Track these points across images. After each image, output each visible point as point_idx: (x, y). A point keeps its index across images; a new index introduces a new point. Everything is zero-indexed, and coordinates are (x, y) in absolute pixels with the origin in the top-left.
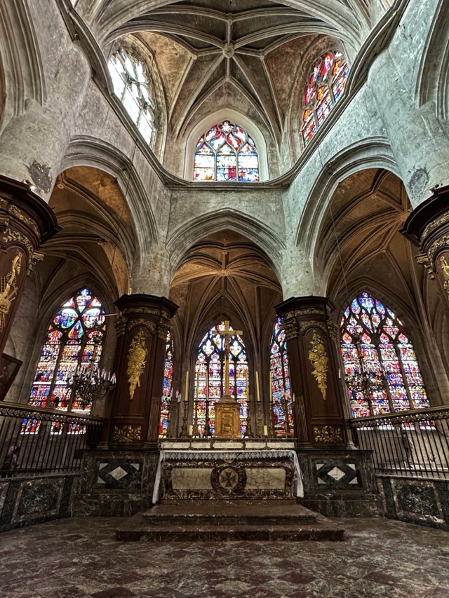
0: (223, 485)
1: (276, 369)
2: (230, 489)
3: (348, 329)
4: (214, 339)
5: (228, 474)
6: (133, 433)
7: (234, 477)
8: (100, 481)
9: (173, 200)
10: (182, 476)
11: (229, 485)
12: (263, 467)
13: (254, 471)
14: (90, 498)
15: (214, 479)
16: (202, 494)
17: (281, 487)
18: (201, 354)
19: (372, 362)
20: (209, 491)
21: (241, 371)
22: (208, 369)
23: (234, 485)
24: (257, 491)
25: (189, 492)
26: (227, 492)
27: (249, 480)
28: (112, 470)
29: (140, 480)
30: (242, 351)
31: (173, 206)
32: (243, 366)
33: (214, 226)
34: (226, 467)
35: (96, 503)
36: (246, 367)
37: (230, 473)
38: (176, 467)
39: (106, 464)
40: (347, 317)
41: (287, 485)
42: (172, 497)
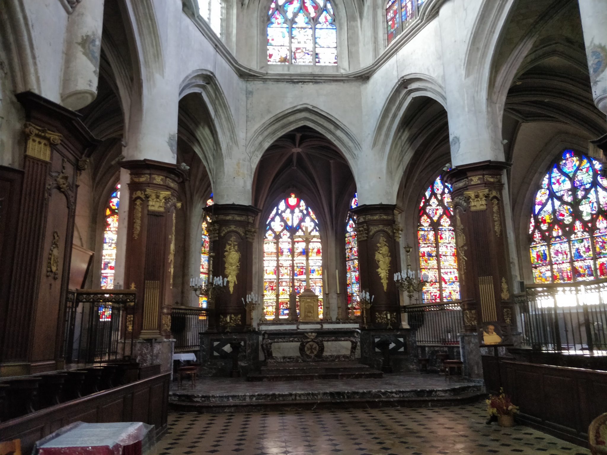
0: (308, 353)
1: (351, 249)
2: (313, 355)
3: (427, 212)
4: (283, 214)
5: (311, 346)
6: (235, 320)
7: (316, 347)
8: (216, 354)
9: (249, 93)
10: (279, 348)
11: (312, 352)
12: (336, 341)
13: (330, 343)
14: (209, 365)
15: (302, 349)
16: (293, 359)
17: (348, 353)
18: (270, 232)
19: (449, 245)
20: (298, 357)
21: (313, 249)
22: (277, 248)
23: (315, 353)
24: (331, 356)
25: (284, 358)
26: (310, 357)
27: (325, 349)
28: (224, 346)
29: (245, 352)
30: (315, 228)
31: (249, 102)
32: (316, 245)
33: (291, 123)
34: (310, 341)
35: (215, 368)
36: (319, 246)
37: (313, 345)
38: (275, 342)
39: (218, 343)
40: (428, 198)
41: (352, 352)
42: (272, 361)
